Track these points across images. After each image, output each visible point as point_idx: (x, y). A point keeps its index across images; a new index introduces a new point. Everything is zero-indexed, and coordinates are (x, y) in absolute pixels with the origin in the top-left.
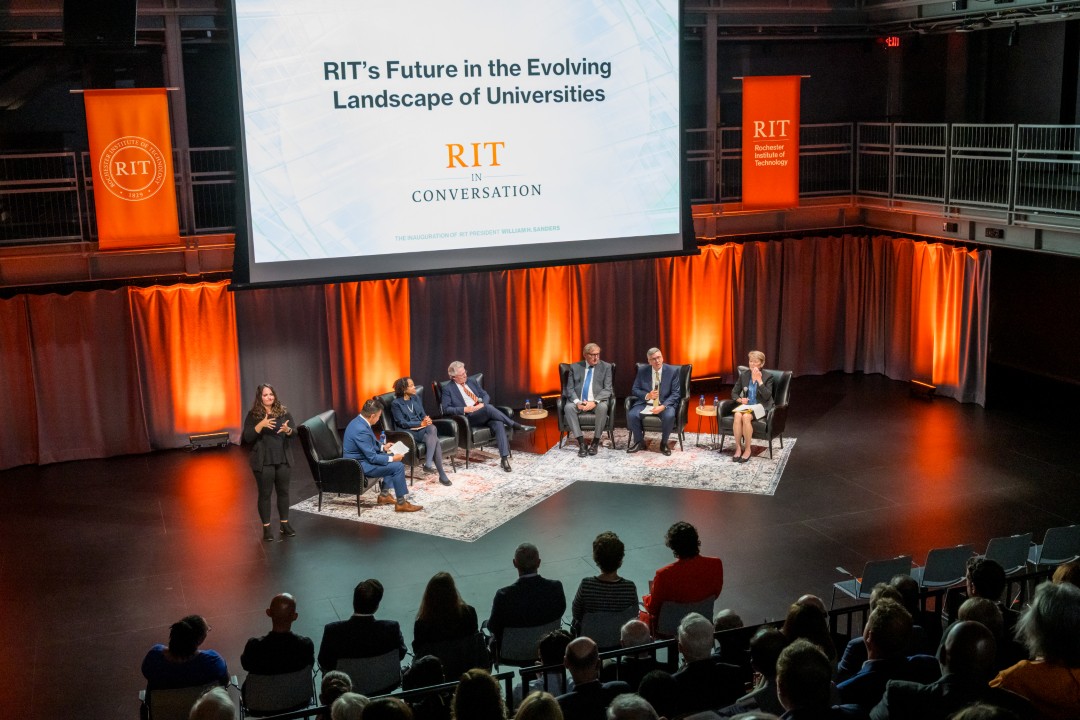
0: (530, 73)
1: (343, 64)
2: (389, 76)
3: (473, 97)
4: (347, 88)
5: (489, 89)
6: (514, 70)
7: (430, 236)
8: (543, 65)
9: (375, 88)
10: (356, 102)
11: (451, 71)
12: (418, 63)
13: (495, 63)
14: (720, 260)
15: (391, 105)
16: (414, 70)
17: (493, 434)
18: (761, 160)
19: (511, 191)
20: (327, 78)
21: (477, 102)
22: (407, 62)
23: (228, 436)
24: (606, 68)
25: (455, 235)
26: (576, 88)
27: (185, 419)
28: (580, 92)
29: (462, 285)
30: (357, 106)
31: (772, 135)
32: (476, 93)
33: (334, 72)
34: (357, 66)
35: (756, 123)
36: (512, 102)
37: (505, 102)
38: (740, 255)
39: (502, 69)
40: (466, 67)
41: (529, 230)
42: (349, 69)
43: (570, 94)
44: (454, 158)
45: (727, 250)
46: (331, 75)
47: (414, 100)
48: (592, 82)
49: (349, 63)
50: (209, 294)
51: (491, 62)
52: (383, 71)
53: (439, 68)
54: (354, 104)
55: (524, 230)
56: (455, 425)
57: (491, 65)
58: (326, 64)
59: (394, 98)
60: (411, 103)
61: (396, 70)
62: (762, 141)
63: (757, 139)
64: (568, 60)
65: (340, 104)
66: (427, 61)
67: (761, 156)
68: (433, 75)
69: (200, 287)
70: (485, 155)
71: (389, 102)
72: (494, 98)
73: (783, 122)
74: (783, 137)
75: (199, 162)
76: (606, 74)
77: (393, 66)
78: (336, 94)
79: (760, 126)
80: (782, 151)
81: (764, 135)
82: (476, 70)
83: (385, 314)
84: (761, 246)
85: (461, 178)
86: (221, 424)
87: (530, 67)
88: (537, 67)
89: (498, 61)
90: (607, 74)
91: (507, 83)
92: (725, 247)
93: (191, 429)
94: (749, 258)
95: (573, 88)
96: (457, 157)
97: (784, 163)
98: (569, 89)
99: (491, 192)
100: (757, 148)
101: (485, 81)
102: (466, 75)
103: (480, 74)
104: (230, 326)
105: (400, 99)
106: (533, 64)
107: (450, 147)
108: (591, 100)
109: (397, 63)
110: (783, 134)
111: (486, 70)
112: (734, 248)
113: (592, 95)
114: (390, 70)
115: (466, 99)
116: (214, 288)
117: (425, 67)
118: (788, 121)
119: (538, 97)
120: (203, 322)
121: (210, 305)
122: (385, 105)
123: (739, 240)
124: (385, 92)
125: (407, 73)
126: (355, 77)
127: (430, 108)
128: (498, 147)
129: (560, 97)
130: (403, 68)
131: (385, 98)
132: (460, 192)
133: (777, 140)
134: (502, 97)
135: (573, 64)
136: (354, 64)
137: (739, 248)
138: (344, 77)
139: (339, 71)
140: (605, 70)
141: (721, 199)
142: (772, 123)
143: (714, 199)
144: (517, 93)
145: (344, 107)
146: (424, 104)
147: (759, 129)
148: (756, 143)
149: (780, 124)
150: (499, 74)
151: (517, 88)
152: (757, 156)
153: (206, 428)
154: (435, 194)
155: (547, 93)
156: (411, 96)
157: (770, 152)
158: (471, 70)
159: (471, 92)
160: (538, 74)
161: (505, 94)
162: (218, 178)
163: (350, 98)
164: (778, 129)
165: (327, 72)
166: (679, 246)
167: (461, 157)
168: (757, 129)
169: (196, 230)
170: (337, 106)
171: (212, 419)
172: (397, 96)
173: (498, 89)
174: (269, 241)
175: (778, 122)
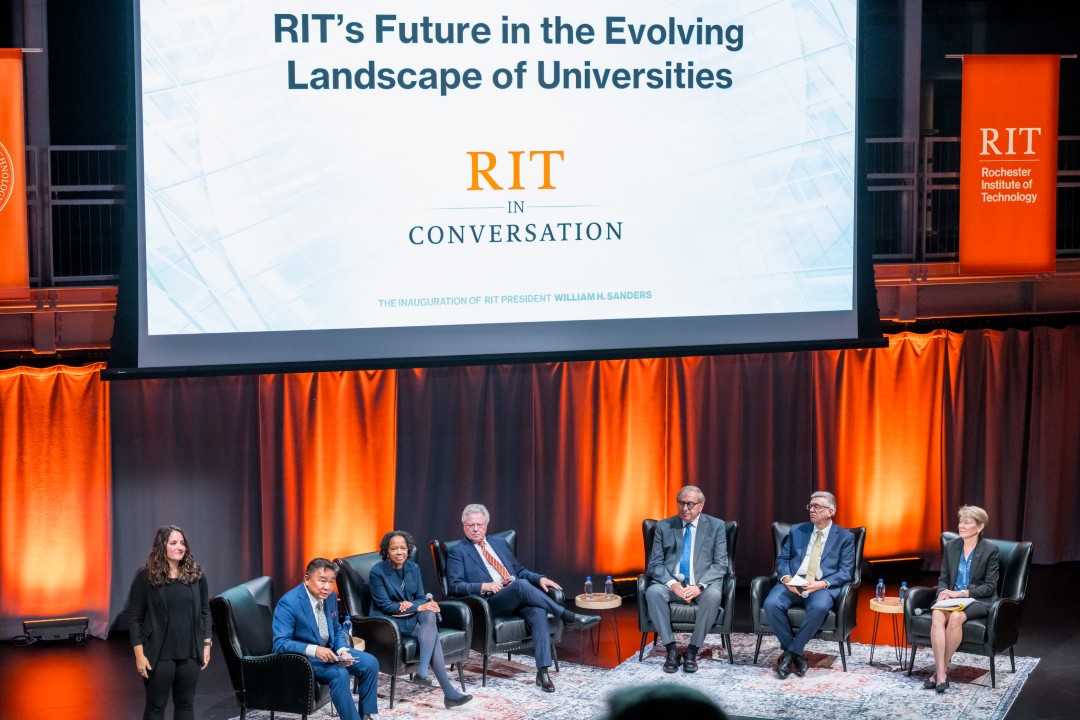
0: (610, 40)
1: (305, 17)
2: (379, 39)
3: (515, 76)
4: (310, 56)
5: (541, 65)
6: (583, 34)
7: (435, 301)
8: (631, 28)
9: (354, 58)
10: (324, 79)
11: (481, 33)
12: (426, 19)
13: (552, 21)
14: (924, 359)
15: (381, 85)
16: (420, 30)
17: (529, 630)
18: (992, 192)
19: (571, 232)
20: (278, 39)
21: (520, 85)
22: (410, 17)
23: (86, 622)
24: (734, 34)
25: (477, 300)
26: (685, 66)
27: (17, 593)
28: (691, 72)
29: (486, 386)
30: (326, 86)
31: (1011, 151)
32: (520, 69)
33: (290, 30)
34: (329, 22)
35: (985, 131)
36: (578, 85)
37: (566, 85)
38: (957, 351)
39: (564, 32)
40: (505, 27)
41: (601, 297)
42: (314, 26)
43: (674, 76)
44: (481, 172)
45: (936, 342)
46: (285, 36)
47: (418, 78)
48: (711, 56)
49: (315, 17)
50: (68, 387)
51: (546, 20)
52: (369, 31)
53: (461, 28)
54: (320, 83)
55: (591, 297)
56: (466, 612)
57: (546, 25)
58: (278, 18)
59: (386, 74)
60: (413, 84)
61: (391, 29)
62: (994, 162)
63: (985, 157)
64: (672, 20)
65: (297, 81)
66: (442, 17)
67: (992, 186)
68: (450, 39)
69: (55, 372)
70: (532, 171)
71: (377, 80)
72: (549, 78)
73: (1030, 131)
74: (1030, 156)
75: (65, 169)
76: (735, 45)
77: (386, 23)
78: (292, 65)
79: (990, 135)
80: (1027, 179)
81: (997, 152)
82: (521, 32)
83: (356, 429)
84: (994, 338)
85: (490, 207)
86: (76, 603)
87: (610, 30)
88: (621, 30)
89: (558, 19)
90: (738, 44)
91: (572, 55)
92: (931, 337)
93: (26, 608)
94: (972, 358)
95: (679, 65)
96: (485, 173)
97: (1031, 198)
98: (673, 67)
99: (539, 232)
100: (985, 172)
101: (536, 51)
102: (505, 40)
103: (527, 40)
104: (100, 439)
105: (395, 77)
106: (615, 25)
107: (475, 156)
108: (710, 85)
109: (393, 17)
110: (1030, 151)
111: (537, 33)
112: (947, 340)
113: (711, 78)
114: (380, 29)
115: (503, 79)
116: (77, 375)
117: (438, 26)
118: (1039, 130)
119: (622, 78)
120: (56, 430)
121: (69, 403)
122: (371, 85)
123: (955, 326)
124: (372, 64)
125: (408, 34)
126: (324, 39)
127: (444, 93)
128: (554, 158)
129: (657, 80)
130: (402, 26)
131: (371, 73)
132: (487, 231)
133: (1020, 159)
134: (562, 77)
135: (680, 27)
136: (324, 19)
137: (956, 339)
138: (306, 39)
139: (299, 29)
140: (734, 37)
141: (925, 255)
142: (1011, 131)
143: (913, 255)
144: (587, 72)
145: (304, 86)
146: (434, 85)
147: (988, 141)
148: (985, 165)
149: (1025, 133)
150: (558, 41)
151: (587, 63)
152: (984, 185)
153: (51, 609)
154: (447, 232)
155: (637, 73)
156: (413, 73)
157: (1008, 179)
158: (514, 32)
159: (512, 67)
160: (622, 41)
161: (567, 73)
162: (94, 195)
163: (315, 72)
164: (1020, 141)
165: (279, 30)
166: (851, 332)
167: (490, 173)
168: (985, 141)
169: (55, 279)
170: (293, 85)
171: (62, 594)
172: (391, 72)
173: (557, 64)
174: (172, 300)
175: (1021, 130)
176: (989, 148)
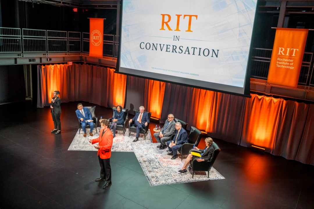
38: (285, 105)
45: (280, 101)
63: (279, 55)
70: (184, 22)
73: (295, 50)
79: (282, 50)
80: (292, 62)
81: (283, 54)
84: (297, 104)
92: (279, 100)
100: (279, 59)
112: (283, 101)
118: (298, 50)
132: (165, 47)
137: (285, 102)
142: (288, 49)
148: (279, 57)
149: (293, 50)
152: (278, 63)
168: (280, 51)
175: (292, 49)
176: (281, 53)
